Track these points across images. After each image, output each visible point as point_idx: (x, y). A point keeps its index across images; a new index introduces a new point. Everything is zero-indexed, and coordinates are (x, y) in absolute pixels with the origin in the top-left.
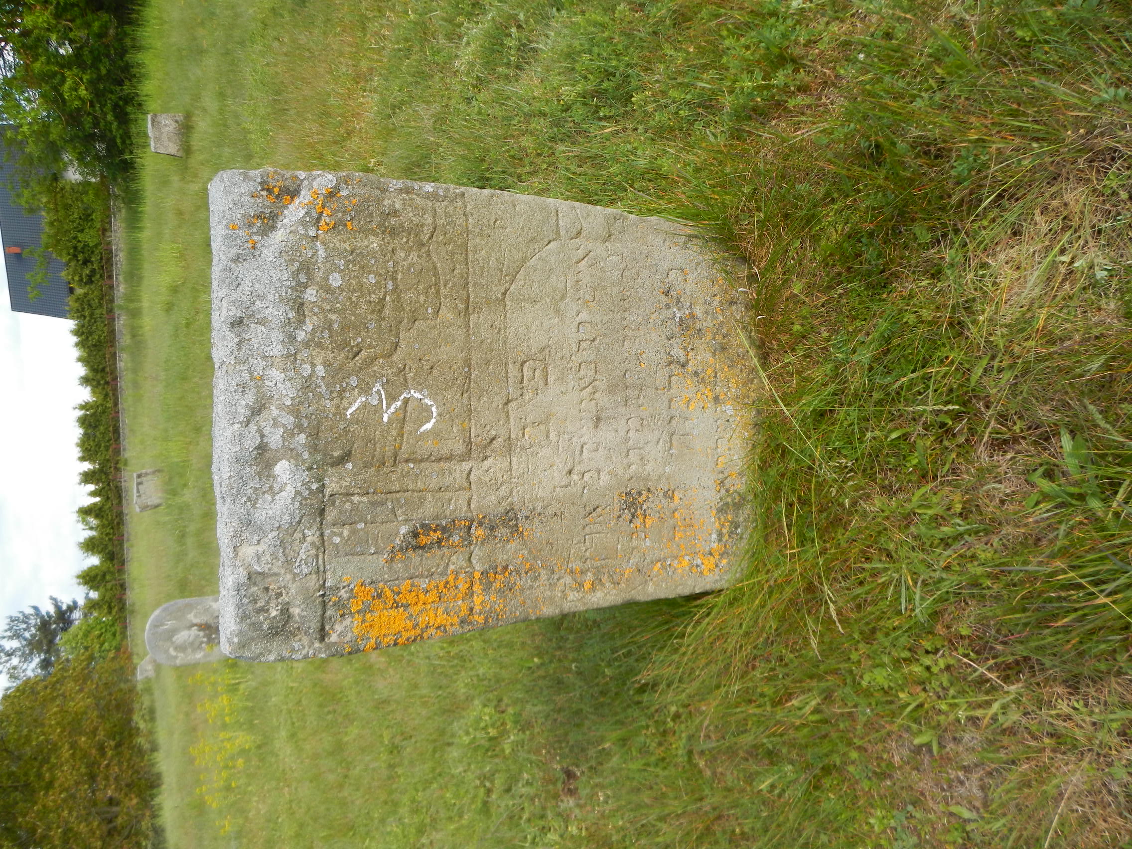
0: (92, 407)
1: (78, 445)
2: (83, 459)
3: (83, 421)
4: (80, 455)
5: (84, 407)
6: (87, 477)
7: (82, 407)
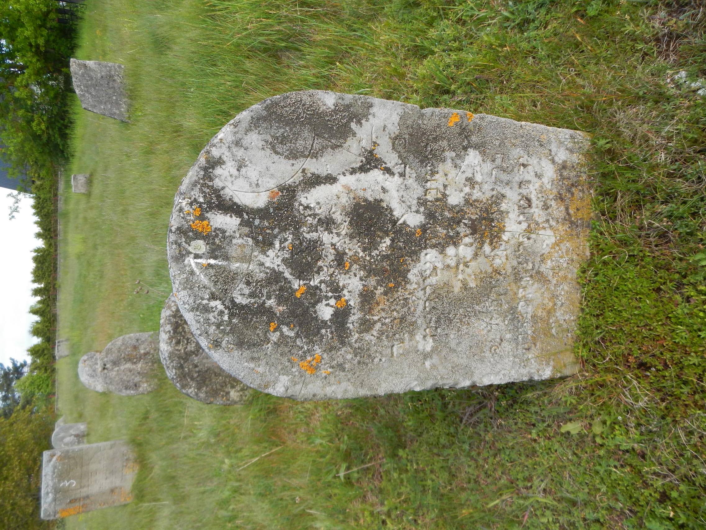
0: (41, 251)
1: (32, 273)
2: (34, 281)
3: (36, 259)
4: (33, 279)
5: (37, 250)
6: (36, 292)
7: (36, 251)
